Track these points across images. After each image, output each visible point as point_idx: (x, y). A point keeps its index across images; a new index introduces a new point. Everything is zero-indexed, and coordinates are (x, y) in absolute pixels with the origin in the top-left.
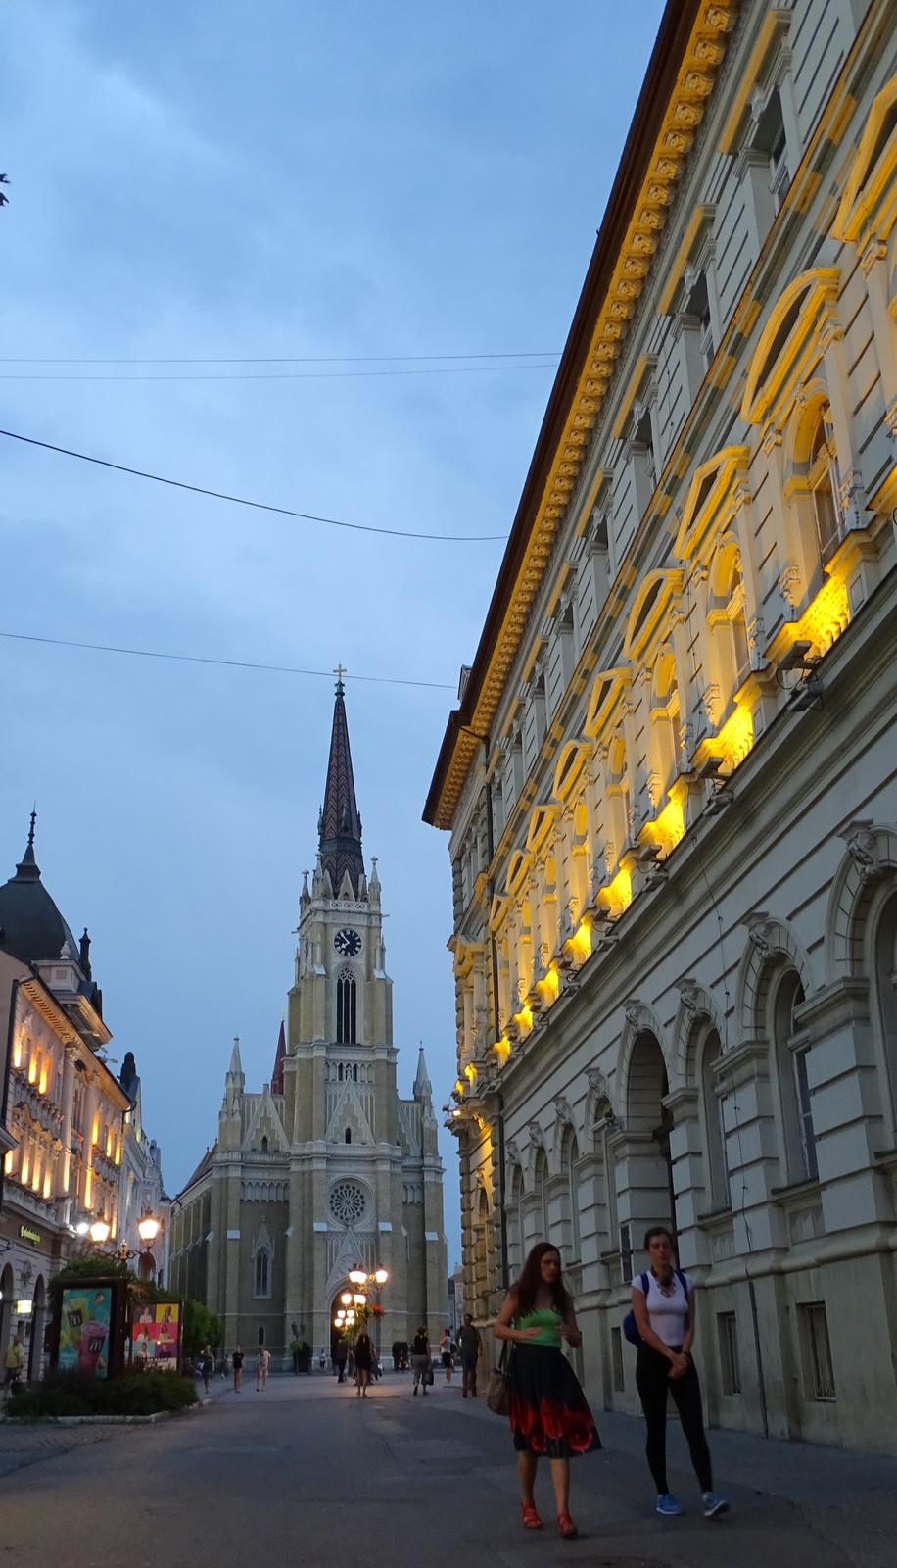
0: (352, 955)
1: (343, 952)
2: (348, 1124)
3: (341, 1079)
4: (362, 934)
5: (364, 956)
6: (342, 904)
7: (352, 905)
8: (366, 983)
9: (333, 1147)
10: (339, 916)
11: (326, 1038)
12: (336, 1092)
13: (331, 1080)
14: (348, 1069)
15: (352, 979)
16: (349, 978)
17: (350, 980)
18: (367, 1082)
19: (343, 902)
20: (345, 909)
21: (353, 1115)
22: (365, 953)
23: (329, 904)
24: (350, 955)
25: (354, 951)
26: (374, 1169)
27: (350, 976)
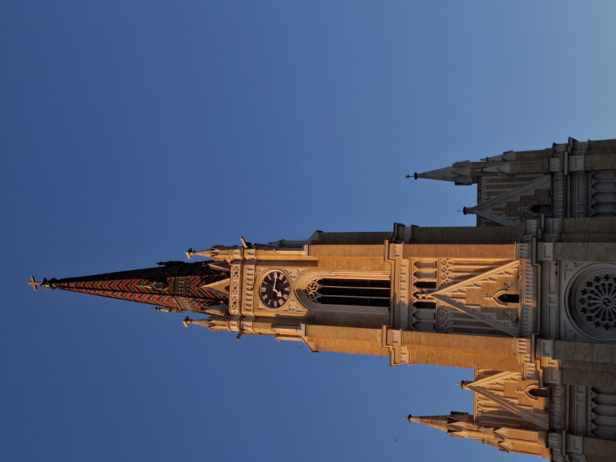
1: (285, 296)
3: (432, 306)
4: (264, 272)
6: (235, 296)
7: (235, 283)
8: (318, 267)
9: (522, 323)
10: (246, 301)
11: (381, 328)
12: (450, 315)
13: (434, 321)
14: (419, 297)
15: (315, 284)
16: (314, 288)
17: (316, 286)
18: (436, 270)
19: (233, 293)
20: (238, 292)
21: (480, 289)
22: (286, 267)
23: (235, 312)
24: (289, 288)
25: (284, 283)
26: (550, 264)
27: (312, 286)
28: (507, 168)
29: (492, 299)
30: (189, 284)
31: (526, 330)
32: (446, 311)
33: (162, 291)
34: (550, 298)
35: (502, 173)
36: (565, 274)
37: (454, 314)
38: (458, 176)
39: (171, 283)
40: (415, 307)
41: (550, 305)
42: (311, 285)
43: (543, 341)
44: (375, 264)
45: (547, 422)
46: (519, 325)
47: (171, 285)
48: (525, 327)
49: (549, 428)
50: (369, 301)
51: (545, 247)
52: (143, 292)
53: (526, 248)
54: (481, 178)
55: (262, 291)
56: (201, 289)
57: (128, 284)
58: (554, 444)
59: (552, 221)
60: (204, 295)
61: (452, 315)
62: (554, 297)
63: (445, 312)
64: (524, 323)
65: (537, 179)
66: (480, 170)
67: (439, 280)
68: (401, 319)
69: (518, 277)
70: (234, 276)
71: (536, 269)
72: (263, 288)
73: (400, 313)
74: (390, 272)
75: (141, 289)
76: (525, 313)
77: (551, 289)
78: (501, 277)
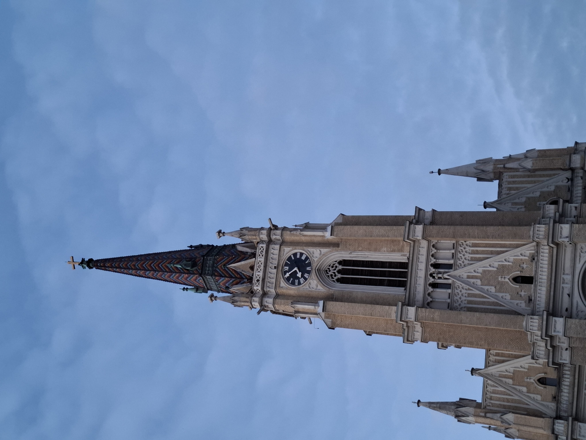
0: (309, 264)
1: (306, 275)
2: (507, 279)
3: (448, 286)
4: (288, 251)
5: (311, 249)
6: (258, 274)
7: (260, 262)
8: (340, 248)
9: (535, 303)
10: (269, 279)
11: (396, 305)
12: (464, 295)
13: (449, 301)
14: (435, 277)
15: (336, 265)
16: (334, 268)
17: (336, 267)
18: (453, 251)
19: (257, 272)
20: (262, 270)
21: (496, 270)
22: (309, 247)
23: (258, 289)
24: (311, 267)
25: (306, 263)
26: (566, 246)
27: (333, 267)
28: (529, 164)
29: (507, 280)
30: (217, 264)
31: (538, 310)
32: (461, 291)
33: (191, 270)
34: (563, 279)
35: (524, 168)
36: (580, 256)
37: (469, 294)
38: (480, 171)
39: (200, 263)
40: (431, 287)
41: (564, 285)
42: (332, 265)
43: (554, 318)
44: (394, 246)
45: (555, 409)
46: (532, 305)
47: (200, 264)
48: (537, 306)
49: (556, 416)
50: (386, 282)
51: (561, 228)
52: (173, 271)
53: (544, 229)
54: (503, 174)
55: (284, 270)
56: (227, 268)
57: (160, 263)
58: (561, 430)
59: (571, 206)
60: (230, 274)
61: (466, 295)
62: (568, 278)
63: (459, 292)
64: (537, 303)
65: (557, 176)
66: (502, 166)
67: (456, 261)
68: (417, 298)
69: (534, 259)
70: (260, 255)
71: (551, 251)
72: (285, 267)
73: (416, 293)
74: (409, 253)
75: (171, 269)
76: (539, 293)
77: (566, 271)
78: (517, 259)
